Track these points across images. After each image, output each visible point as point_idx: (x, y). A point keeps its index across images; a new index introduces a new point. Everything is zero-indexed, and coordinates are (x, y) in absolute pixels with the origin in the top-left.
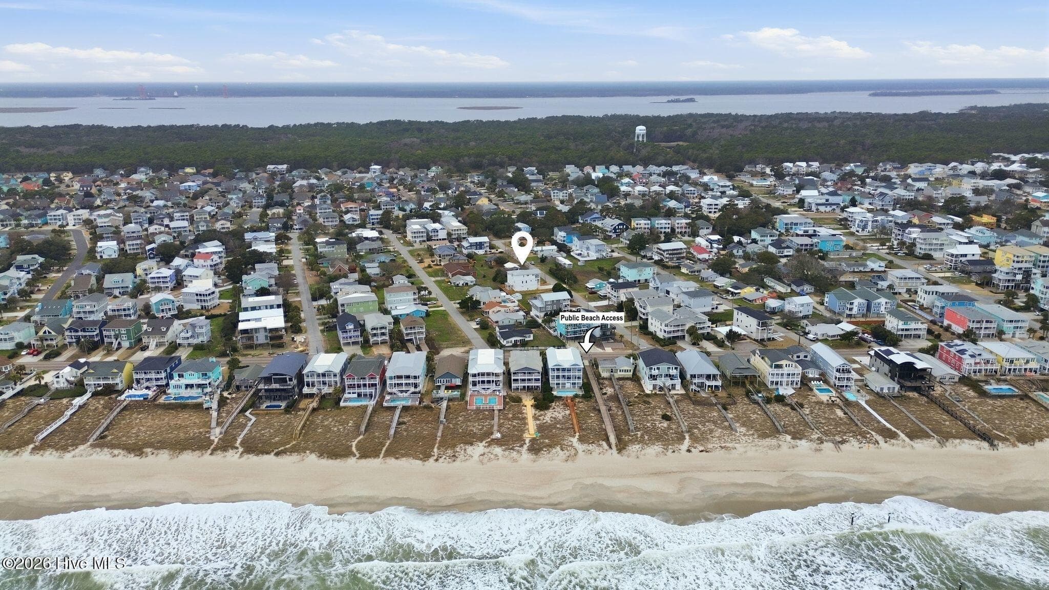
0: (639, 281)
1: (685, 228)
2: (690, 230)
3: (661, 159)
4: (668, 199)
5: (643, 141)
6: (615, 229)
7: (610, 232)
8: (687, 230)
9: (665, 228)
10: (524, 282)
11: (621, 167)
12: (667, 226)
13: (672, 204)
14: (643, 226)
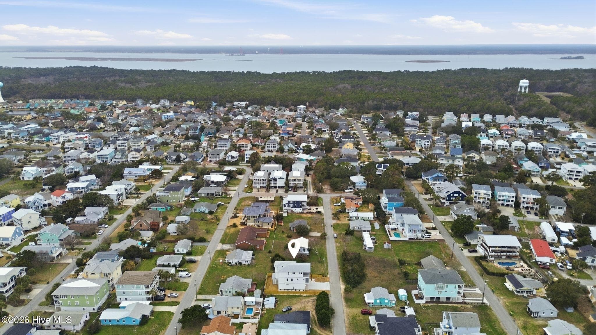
0: (438, 298)
1: (533, 203)
2: (538, 206)
3: (535, 110)
4: (526, 159)
5: (525, 91)
6: (449, 196)
7: (444, 199)
8: (535, 206)
9: (509, 201)
10: (290, 280)
11: (494, 116)
12: (511, 199)
13: (528, 165)
14: (482, 196)
